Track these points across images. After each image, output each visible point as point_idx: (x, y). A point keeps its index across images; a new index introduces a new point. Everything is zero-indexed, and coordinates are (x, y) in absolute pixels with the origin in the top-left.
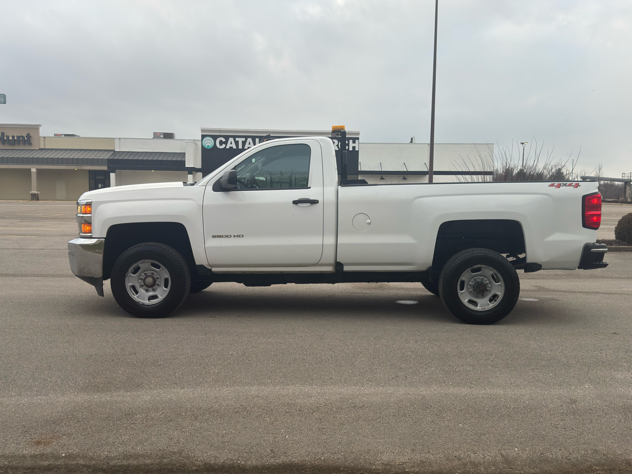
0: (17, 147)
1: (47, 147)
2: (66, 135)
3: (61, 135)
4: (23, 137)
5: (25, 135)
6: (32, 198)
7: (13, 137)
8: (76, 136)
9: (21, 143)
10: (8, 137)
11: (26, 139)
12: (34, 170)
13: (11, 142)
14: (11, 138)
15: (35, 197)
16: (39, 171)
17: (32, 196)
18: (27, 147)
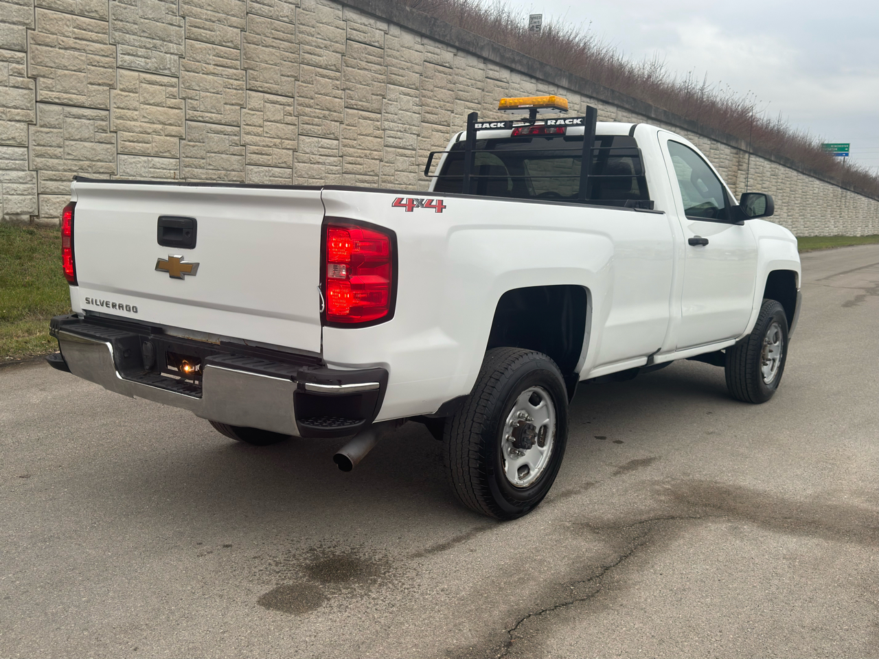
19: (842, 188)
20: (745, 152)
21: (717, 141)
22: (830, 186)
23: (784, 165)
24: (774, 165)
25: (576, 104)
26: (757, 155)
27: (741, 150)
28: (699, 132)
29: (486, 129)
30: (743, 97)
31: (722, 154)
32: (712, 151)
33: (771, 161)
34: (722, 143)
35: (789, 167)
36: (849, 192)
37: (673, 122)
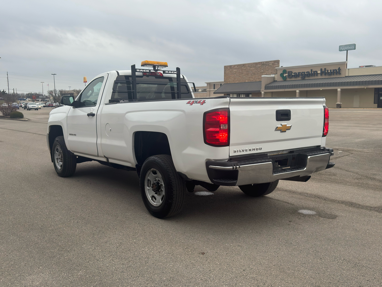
0: (332, 77)
1: (350, 75)
2: (366, 66)
3: (363, 66)
4: (336, 70)
5: (337, 69)
6: (337, 107)
7: (331, 70)
8: (373, 66)
9: (335, 73)
10: (328, 71)
11: (338, 71)
12: (339, 90)
13: (329, 73)
14: (329, 71)
15: (339, 106)
16: (342, 90)
17: (337, 106)
18: (338, 76)
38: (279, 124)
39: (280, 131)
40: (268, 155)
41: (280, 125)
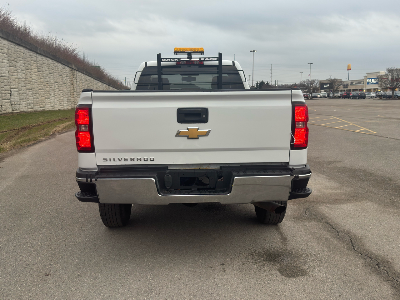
19: (108, 85)
20: (75, 70)
21: (64, 65)
22: (104, 85)
23: (89, 76)
24: (85, 76)
25: (6, 45)
26: (79, 71)
27: (73, 69)
28: (57, 60)
29: (168, 61)
30: (71, 45)
31: (66, 71)
32: (63, 69)
33: (84, 74)
34: (66, 66)
35: (90, 77)
36: (110, 87)
37: (47, 55)
38: (184, 128)
39: (186, 138)
40: (169, 168)
41: (187, 129)
